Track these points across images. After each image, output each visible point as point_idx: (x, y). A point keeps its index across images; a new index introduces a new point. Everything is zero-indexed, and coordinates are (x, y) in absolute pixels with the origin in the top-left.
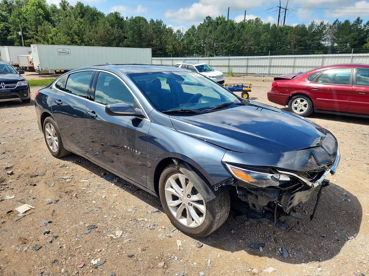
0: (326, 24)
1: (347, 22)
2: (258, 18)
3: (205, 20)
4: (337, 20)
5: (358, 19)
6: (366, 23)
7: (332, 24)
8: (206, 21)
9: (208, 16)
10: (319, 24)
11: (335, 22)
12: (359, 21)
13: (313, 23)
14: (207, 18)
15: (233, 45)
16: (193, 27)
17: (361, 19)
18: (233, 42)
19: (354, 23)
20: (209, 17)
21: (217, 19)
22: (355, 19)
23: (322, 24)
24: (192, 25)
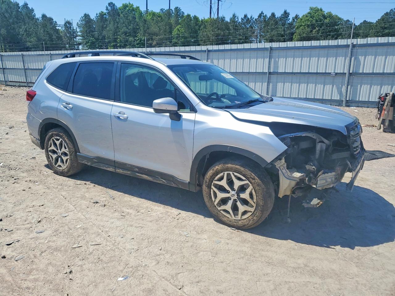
0: (249, 17)
1: (273, 15)
2: (177, 7)
3: (107, 7)
4: (262, 13)
5: (285, 12)
6: (294, 16)
7: (257, 17)
8: (109, 8)
9: (110, 2)
10: (243, 17)
11: (260, 14)
12: (286, 14)
13: (234, 15)
14: (109, 4)
15: (138, 40)
16: (86, 16)
17: (288, 11)
18: (138, 36)
19: (281, 16)
20: (112, 3)
21: (125, 6)
22: (282, 12)
23: (245, 16)
24: (85, 13)
